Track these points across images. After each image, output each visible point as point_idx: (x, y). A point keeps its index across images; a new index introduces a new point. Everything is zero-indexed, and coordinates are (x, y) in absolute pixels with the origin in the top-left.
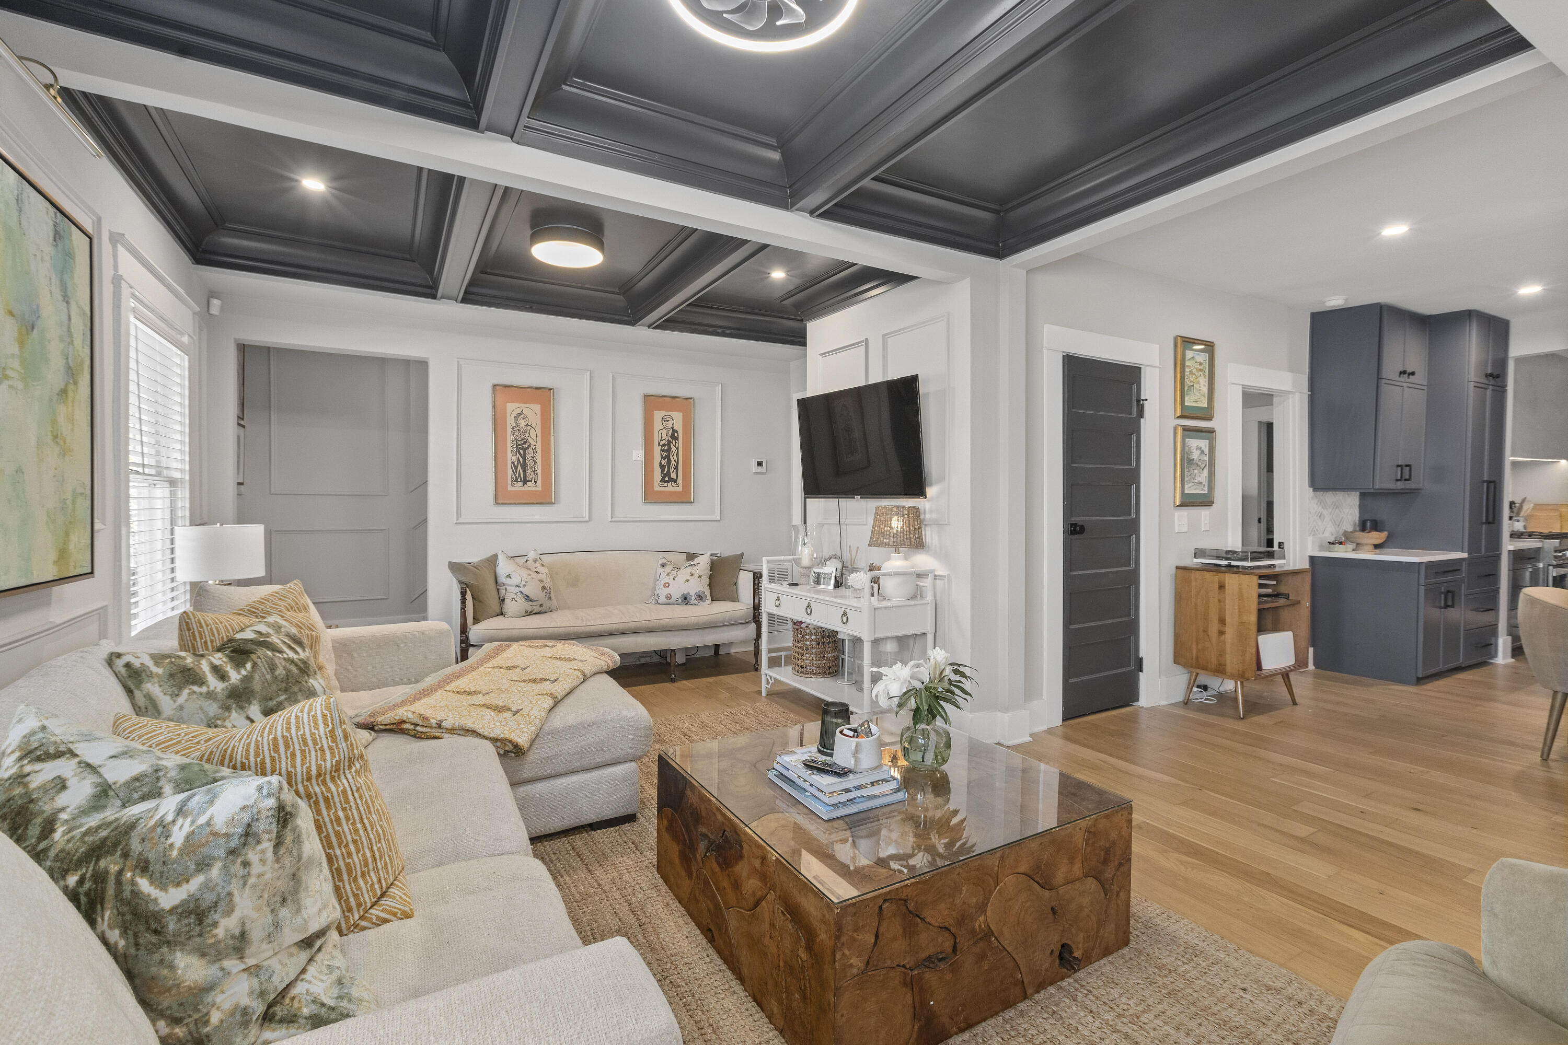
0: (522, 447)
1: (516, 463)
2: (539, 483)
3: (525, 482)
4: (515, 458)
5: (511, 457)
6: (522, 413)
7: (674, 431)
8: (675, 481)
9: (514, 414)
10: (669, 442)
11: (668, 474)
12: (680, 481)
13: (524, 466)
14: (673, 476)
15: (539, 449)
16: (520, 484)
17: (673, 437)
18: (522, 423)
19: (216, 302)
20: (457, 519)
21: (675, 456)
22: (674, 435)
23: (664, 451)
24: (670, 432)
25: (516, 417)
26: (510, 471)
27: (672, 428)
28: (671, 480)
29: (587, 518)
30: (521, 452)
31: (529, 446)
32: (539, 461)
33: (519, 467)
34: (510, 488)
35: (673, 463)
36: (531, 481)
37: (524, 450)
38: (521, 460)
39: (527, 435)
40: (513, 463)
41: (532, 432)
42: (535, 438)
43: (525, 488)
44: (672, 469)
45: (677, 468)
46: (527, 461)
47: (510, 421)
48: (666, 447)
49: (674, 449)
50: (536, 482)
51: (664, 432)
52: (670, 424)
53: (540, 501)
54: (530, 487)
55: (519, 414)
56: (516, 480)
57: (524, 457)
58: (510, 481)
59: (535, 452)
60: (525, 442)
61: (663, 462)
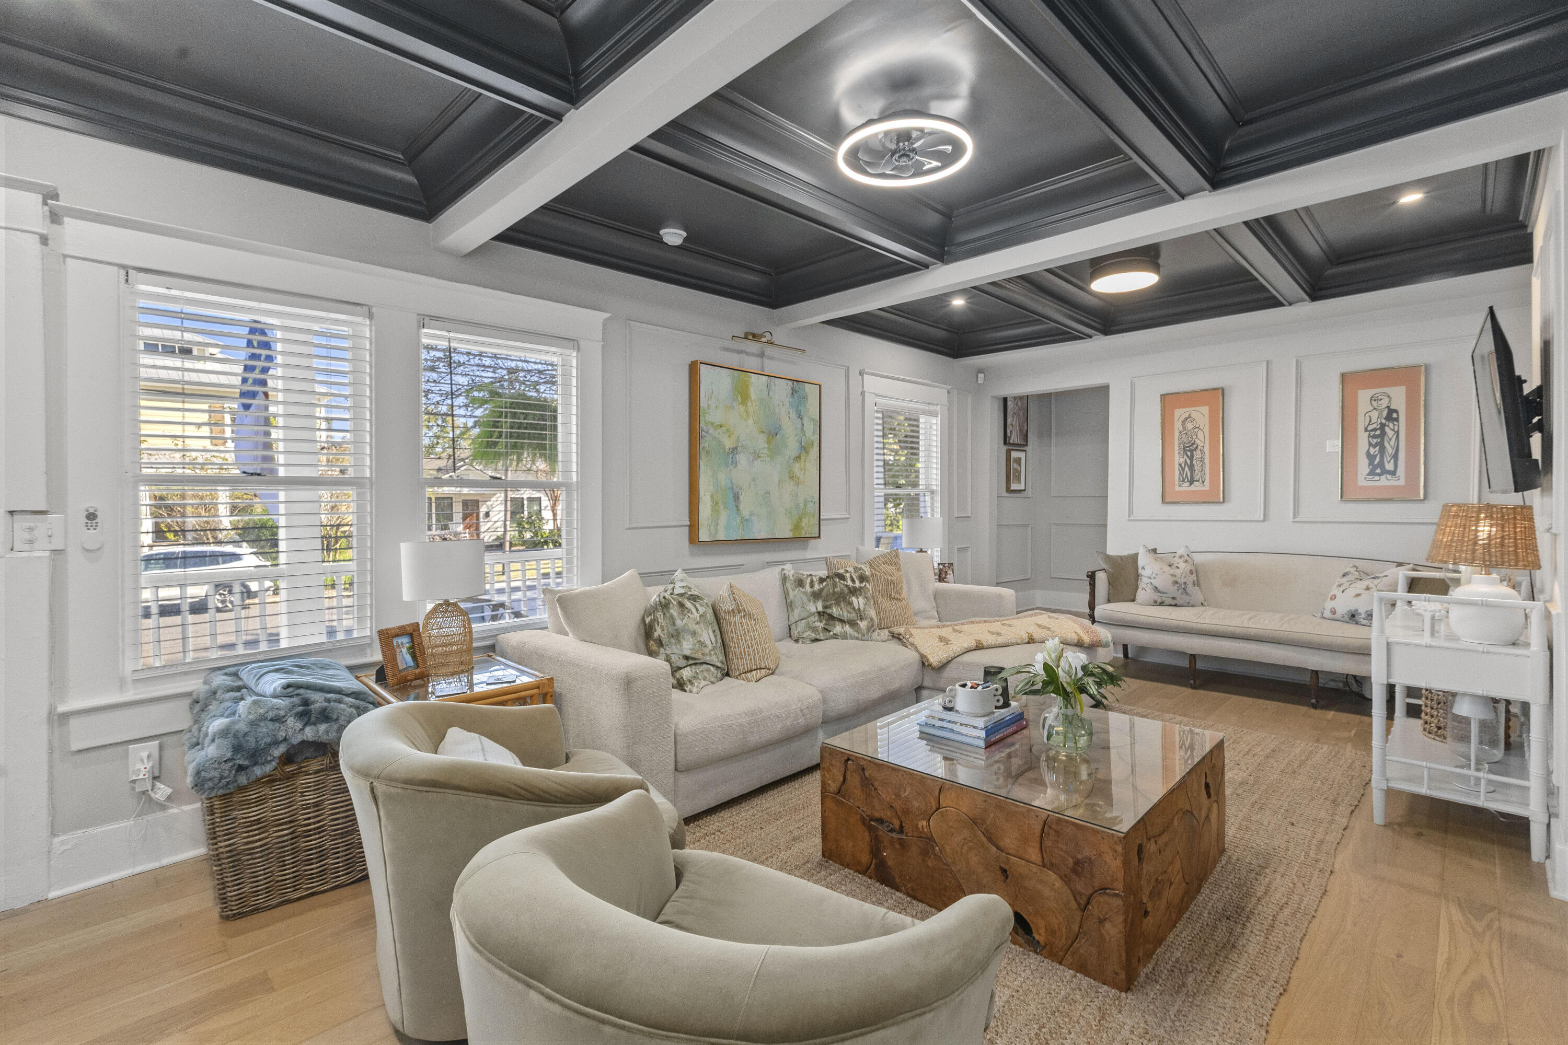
0: (1190, 449)
1: (1183, 465)
2: (1207, 482)
3: (1192, 482)
4: (1182, 460)
5: (1178, 459)
6: (1190, 417)
7: (1391, 411)
8: (1393, 473)
9: (1182, 419)
10: (1383, 426)
11: (1381, 464)
12: (1401, 471)
13: (1191, 467)
14: (1389, 466)
15: (1207, 449)
16: (1187, 484)
17: (1389, 418)
18: (1189, 426)
19: (981, 376)
20: (1129, 517)
21: (1392, 442)
22: (1391, 415)
23: (1374, 437)
24: (1385, 413)
25: (1184, 422)
26: (1177, 473)
27: (1388, 407)
28: (1385, 472)
29: (1262, 518)
30: (1189, 453)
31: (1197, 447)
32: (1207, 461)
33: (1187, 469)
34: (1177, 488)
35: (1390, 450)
36: (1198, 481)
37: (1192, 451)
38: (1188, 461)
39: (1194, 437)
40: (1180, 465)
41: (1200, 434)
42: (1203, 440)
43: (1193, 488)
44: (1387, 458)
45: (1395, 457)
46: (1194, 462)
47: (1178, 426)
48: (1378, 432)
49: (1390, 433)
50: (1203, 482)
51: (1374, 415)
52: (1385, 403)
53: (1206, 500)
54: (1197, 487)
55: (1186, 419)
56: (1183, 481)
57: (1191, 458)
58: (1177, 482)
59: (1203, 453)
60: (1193, 444)
61: (1372, 451)
